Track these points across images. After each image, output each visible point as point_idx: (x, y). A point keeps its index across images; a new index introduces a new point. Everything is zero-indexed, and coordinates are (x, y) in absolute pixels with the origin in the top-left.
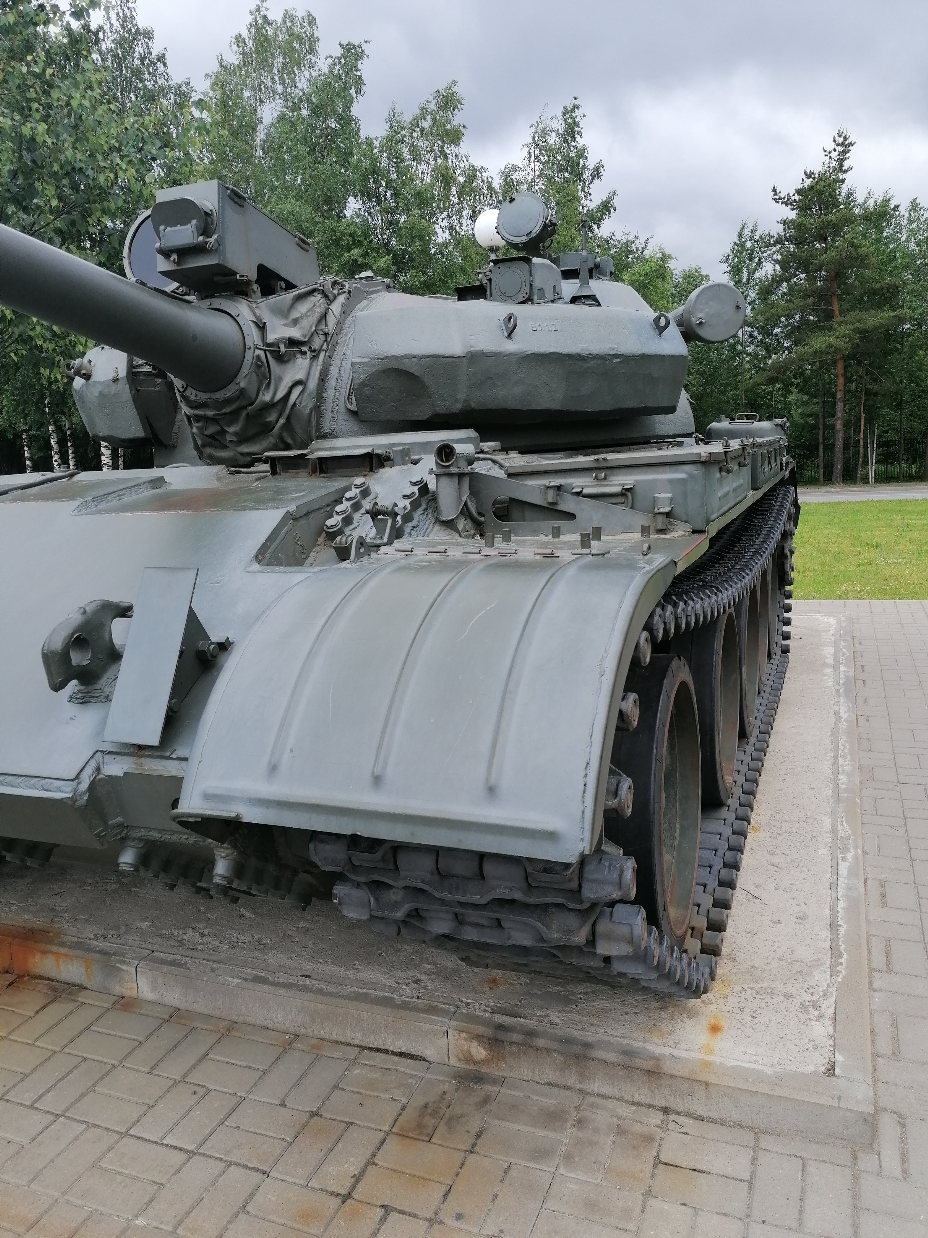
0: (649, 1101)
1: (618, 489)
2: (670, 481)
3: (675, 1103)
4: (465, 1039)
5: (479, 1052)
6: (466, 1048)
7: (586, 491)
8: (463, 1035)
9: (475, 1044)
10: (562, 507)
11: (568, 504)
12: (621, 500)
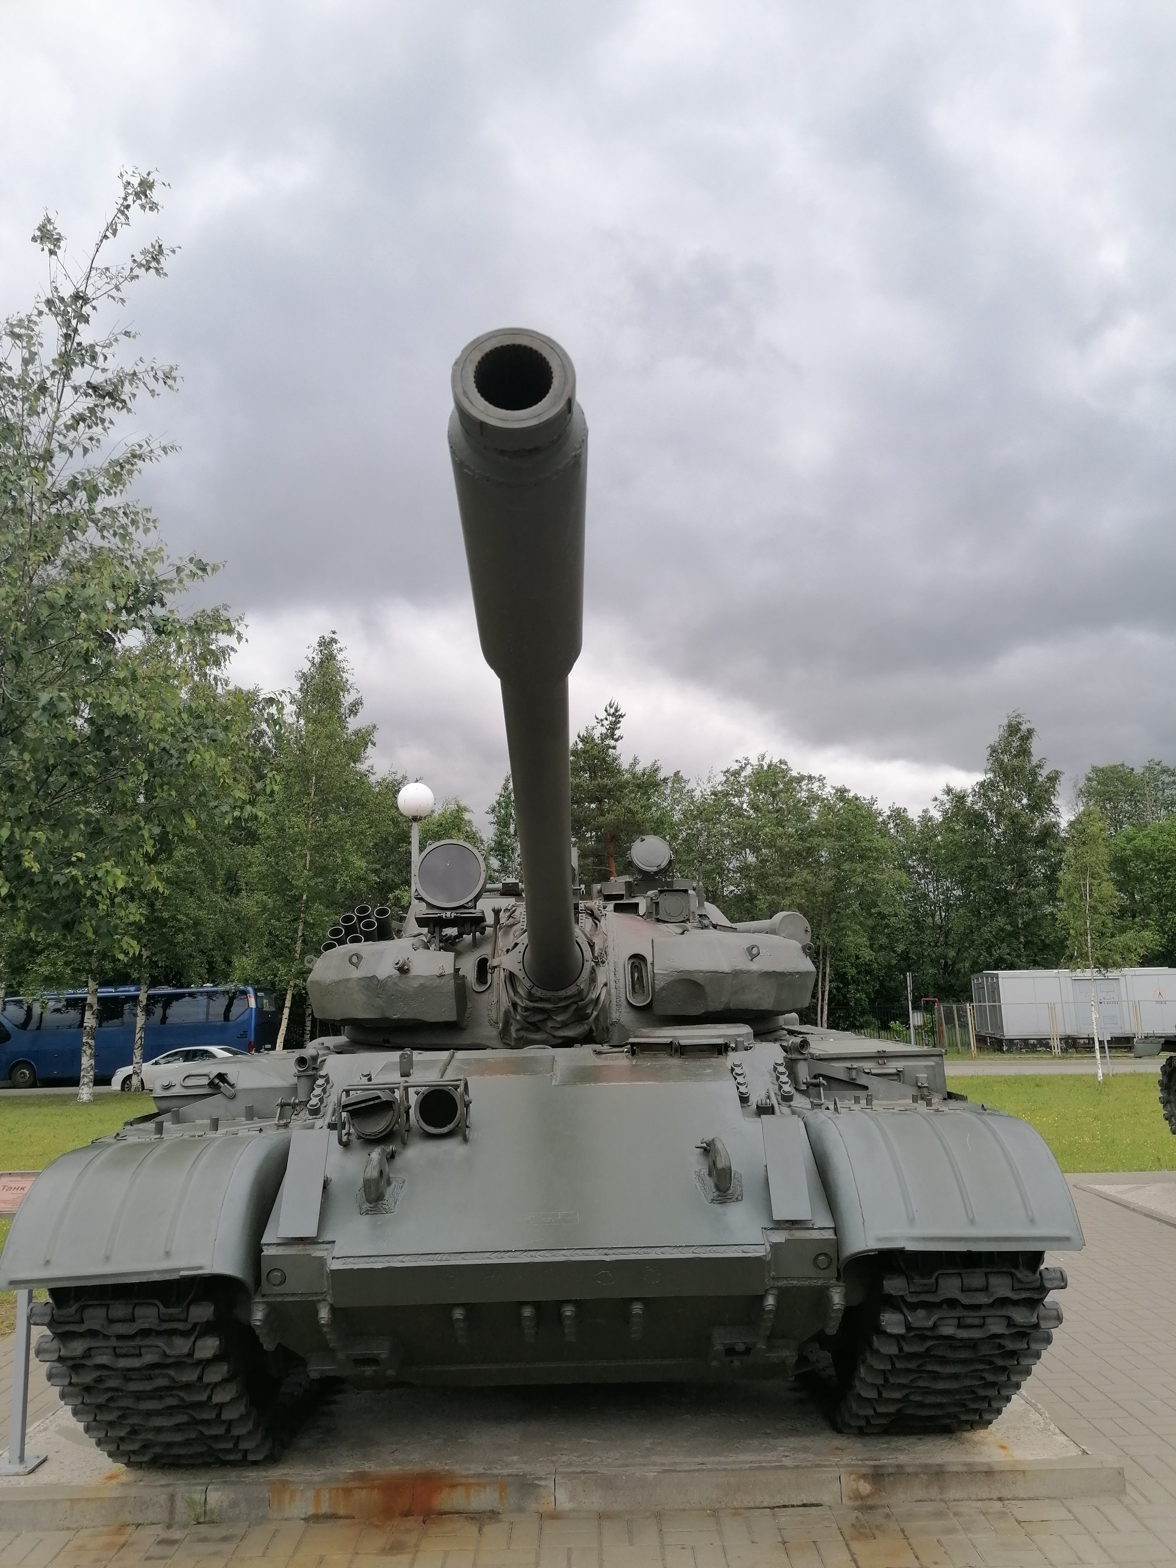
0: (988, 1496)
1: (894, 1071)
2: (926, 1067)
3: (1006, 1493)
4: (854, 1480)
5: (865, 1487)
6: (855, 1487)
7: (874, 1071)
8: (853, 1477)
9: (862, 1482)
10: (859, 1082)
11: (863, 1080)
12: (896, 1078)
